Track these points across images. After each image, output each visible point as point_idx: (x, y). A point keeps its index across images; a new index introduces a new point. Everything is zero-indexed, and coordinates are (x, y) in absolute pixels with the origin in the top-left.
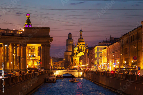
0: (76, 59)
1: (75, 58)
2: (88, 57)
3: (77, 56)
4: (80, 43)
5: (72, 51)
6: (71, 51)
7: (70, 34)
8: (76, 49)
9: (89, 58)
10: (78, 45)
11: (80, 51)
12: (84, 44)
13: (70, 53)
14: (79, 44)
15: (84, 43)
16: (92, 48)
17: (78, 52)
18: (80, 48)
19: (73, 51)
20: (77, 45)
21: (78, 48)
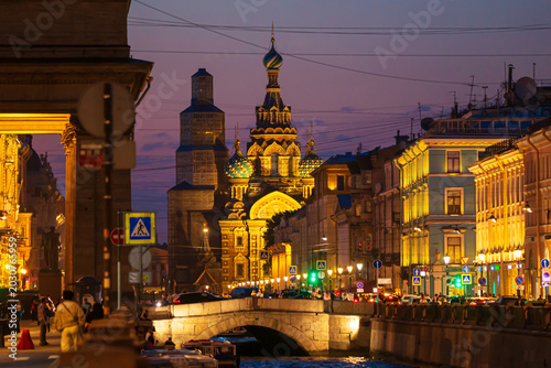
0: (240, 239)
1: (233, 229)
2: (343, 218)
3: (247, 217)
4: (267, 137)
5: (216, 183)
6: (212, 188)
7: (202, 78)
8: (244, 172)
9: (352, 226)
10: (255, 148)
11: (267, 183)
12: (289, 143)
13: (207, 201)
14: (260, 142)
15: (290, 137)
16: (374, 159)
17: (255, 189)
18: (267, 164)
19: (226, 183)
20: (249, 145)
21: (257, 164)
